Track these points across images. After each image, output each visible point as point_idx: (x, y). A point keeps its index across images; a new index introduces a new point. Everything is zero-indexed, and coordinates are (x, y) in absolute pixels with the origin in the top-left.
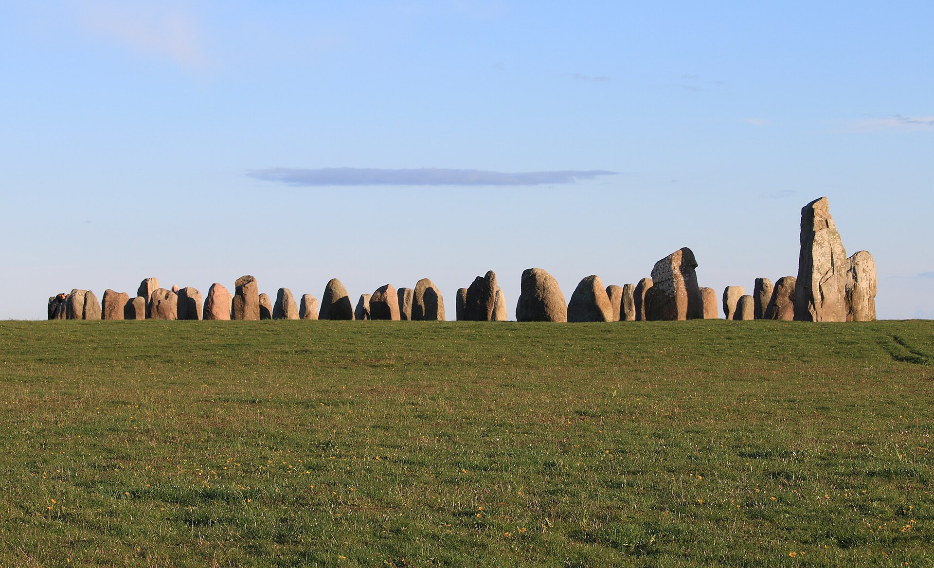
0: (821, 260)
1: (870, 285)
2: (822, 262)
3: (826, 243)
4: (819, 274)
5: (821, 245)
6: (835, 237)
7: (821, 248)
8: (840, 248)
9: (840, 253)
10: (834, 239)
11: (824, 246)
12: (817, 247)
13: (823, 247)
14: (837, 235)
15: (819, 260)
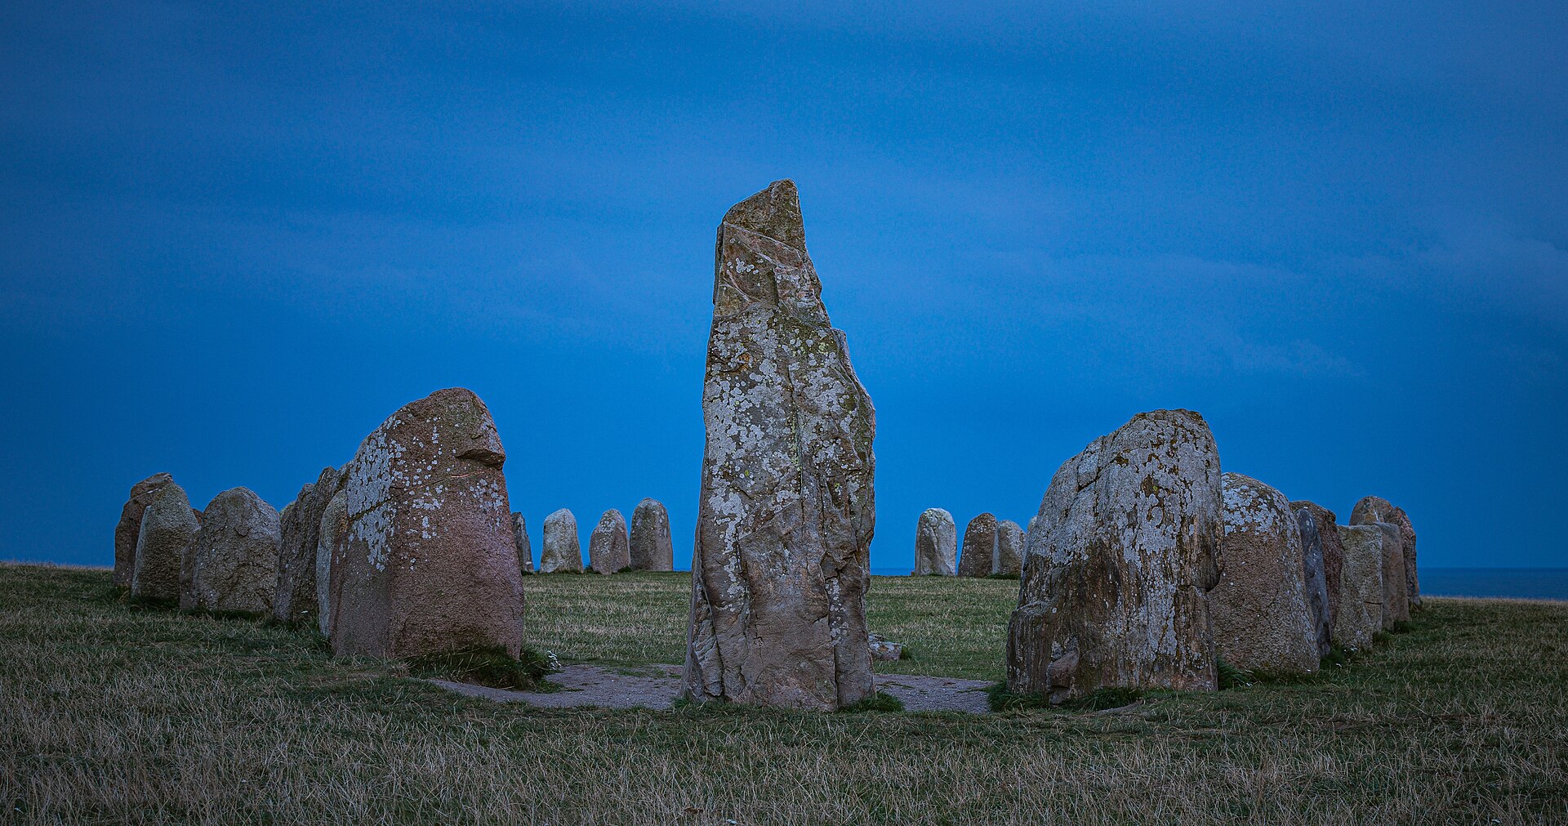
0: (743, 439)
1: (1186, 539)
2: (749, 445)
3: (767, 367)
4: (735, 498)
5: (745, 378)
6: (810, 342)
7: (744, 390)
8: (837, 388)
9: (835, 408)
10: (808, 350)
11: (758, 378)
12: (726, 385)
13: (753, 385)
14: (823, 334)
15: (736, 438)
